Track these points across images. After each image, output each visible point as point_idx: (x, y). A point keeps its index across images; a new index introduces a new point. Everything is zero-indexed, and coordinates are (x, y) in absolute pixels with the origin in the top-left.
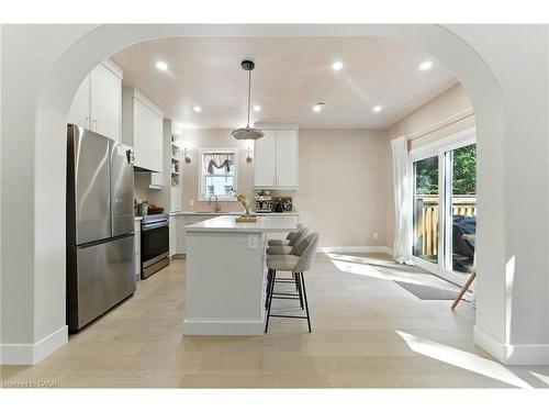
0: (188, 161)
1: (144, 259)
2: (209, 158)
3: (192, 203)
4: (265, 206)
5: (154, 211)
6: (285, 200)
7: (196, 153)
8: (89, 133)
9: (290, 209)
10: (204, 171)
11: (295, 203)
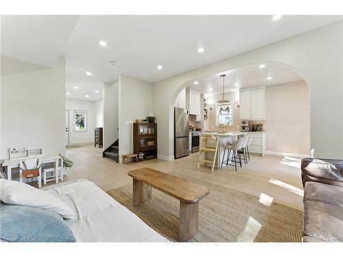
0: (211, 109)
1: (192, 146)
2: (220, 107)
3: (213, 127)
4: (246, 128)
5: (197, 130)
6: (258, 125)
7: (214, 105)
8: (178, 108)
9: (261, 130)
10: (218, 113)
11: (264, 127)
